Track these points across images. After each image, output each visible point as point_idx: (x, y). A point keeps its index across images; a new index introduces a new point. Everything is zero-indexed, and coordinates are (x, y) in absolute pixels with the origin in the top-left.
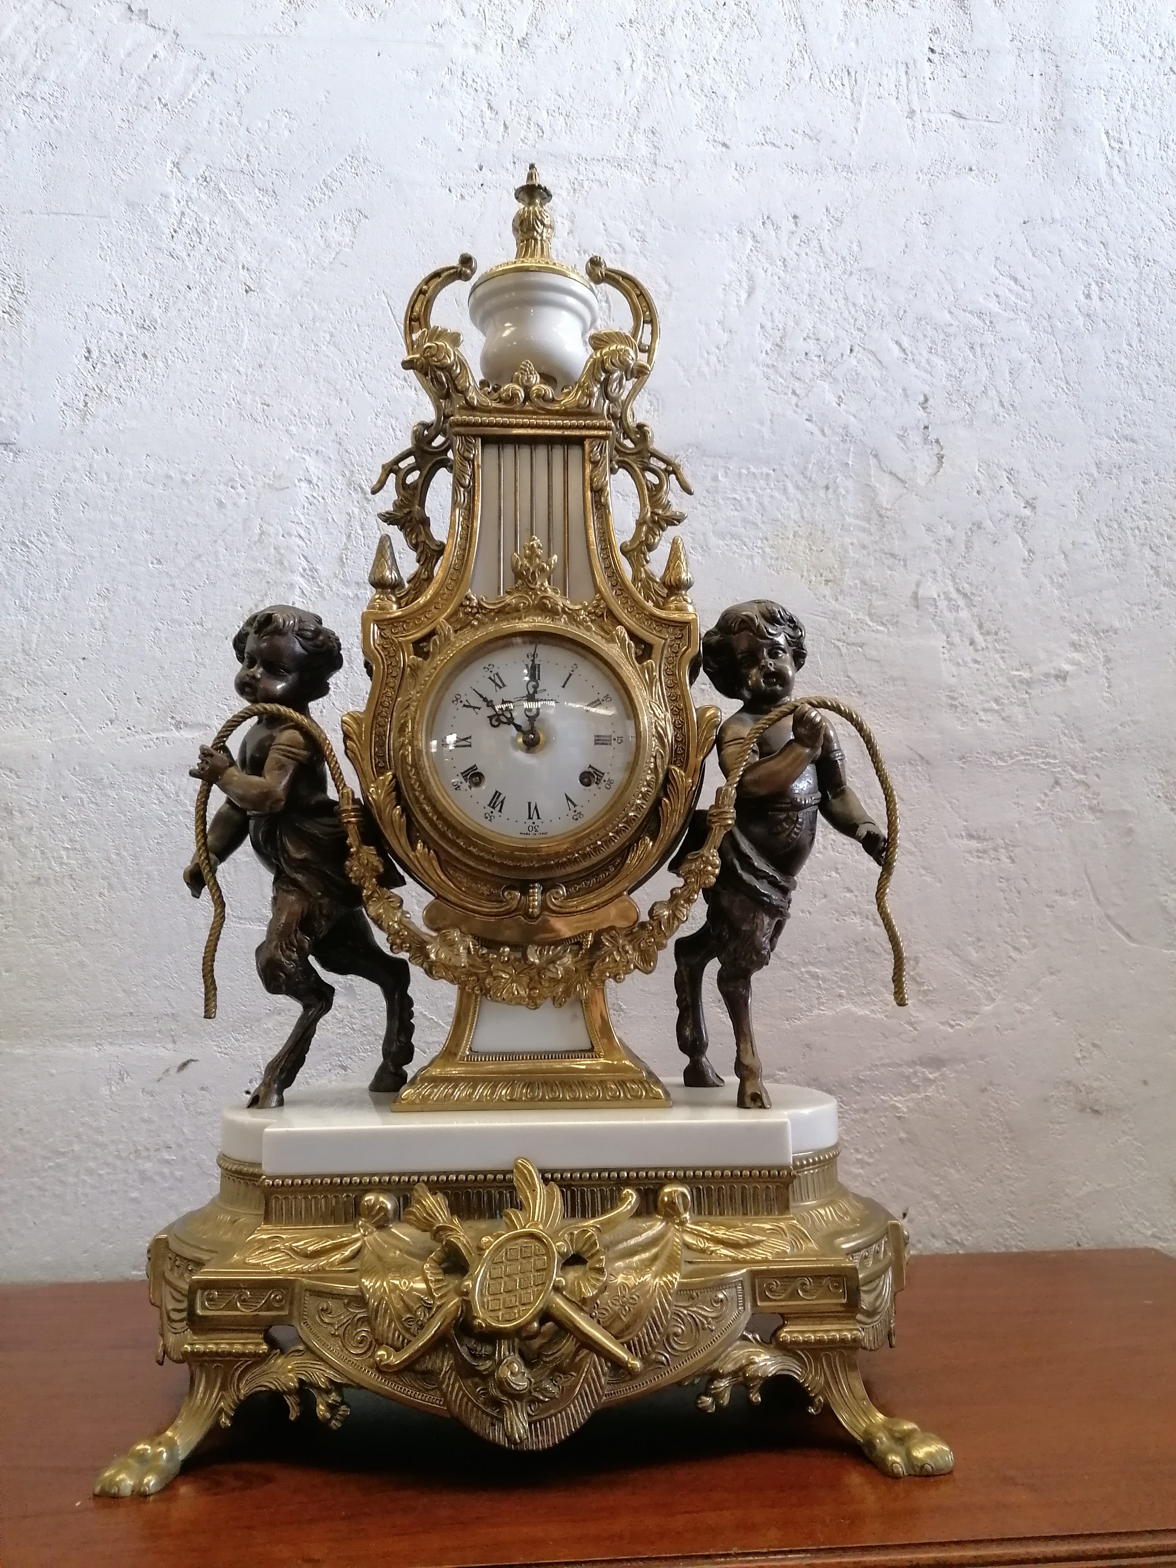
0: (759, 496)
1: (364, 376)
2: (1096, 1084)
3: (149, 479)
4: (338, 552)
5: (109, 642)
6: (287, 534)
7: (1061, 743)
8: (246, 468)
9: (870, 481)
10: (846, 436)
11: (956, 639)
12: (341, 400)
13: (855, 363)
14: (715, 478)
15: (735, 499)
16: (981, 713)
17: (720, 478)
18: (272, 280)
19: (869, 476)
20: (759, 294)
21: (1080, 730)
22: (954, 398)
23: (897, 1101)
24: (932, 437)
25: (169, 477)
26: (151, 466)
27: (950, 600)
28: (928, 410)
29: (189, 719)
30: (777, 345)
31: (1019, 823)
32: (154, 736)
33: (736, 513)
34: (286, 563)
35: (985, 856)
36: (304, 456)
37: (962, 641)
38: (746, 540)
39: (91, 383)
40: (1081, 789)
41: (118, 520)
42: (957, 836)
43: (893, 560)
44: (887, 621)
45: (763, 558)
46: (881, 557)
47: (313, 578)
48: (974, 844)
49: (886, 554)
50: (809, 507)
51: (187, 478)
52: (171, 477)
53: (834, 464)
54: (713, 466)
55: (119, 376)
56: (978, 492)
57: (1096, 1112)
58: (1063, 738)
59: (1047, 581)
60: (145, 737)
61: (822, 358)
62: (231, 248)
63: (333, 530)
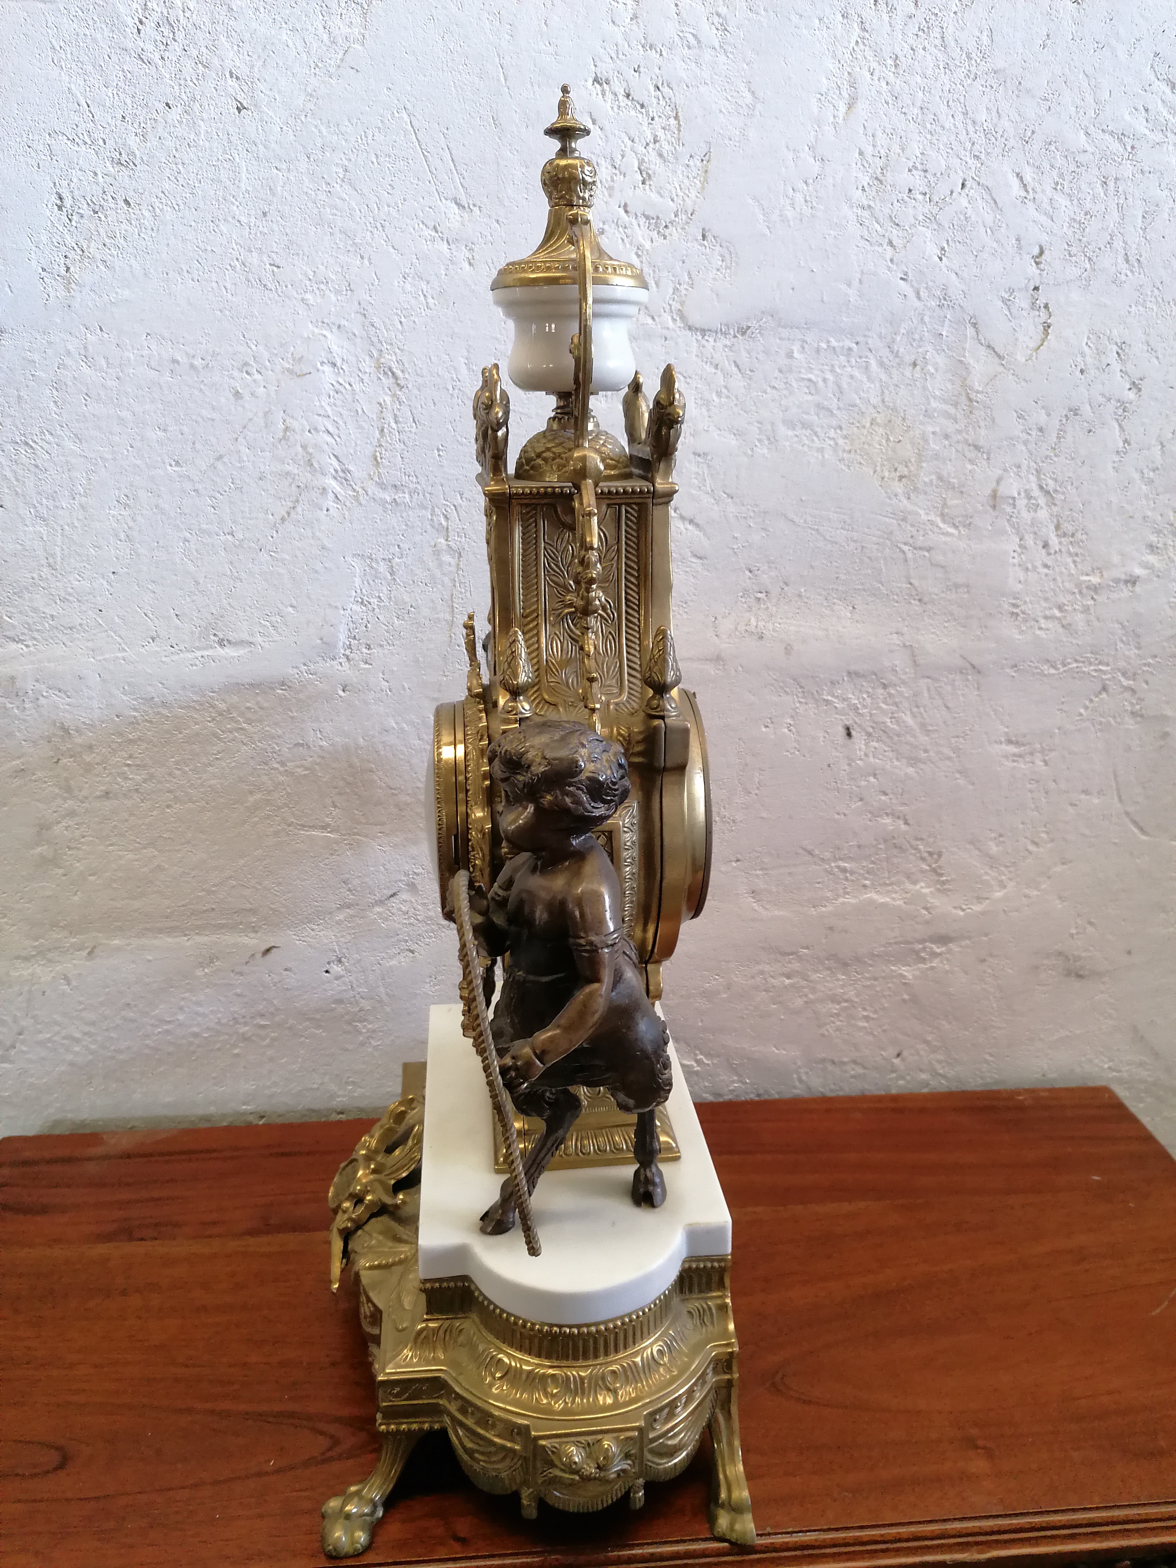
0: (837, 376)
1: (387, 224)
2: (1084, 954)
3: (153, 364)
4: (372, 449)
5: (138, 555)
6: (314, 429)
7: (1116, 650)
8: (261, 348)
9: (964, 356)
10: (945, 300)
11: (1029, 540)
12: (362, 257)
13: (964, 202)
14: (790, 355)
15: (810, 380)
16: (1042, 621)
17: (796, 355)
18: (268, 93)
19: (964, 349)
20: (861, 106)
21: (1139, 636)
22: (1074, 250)
23: (905, 971)
24: (1041, 302)
25: (175, 361)
26: (153, 347)
27: (1029, 497)
28: (1042, 266)
29: (232, 636)
30: (877, 178)
31: (1059, 728)
32: (199, 654)
33: (810, 398)
34: (316, 465)
35: (1019, 759)
36: (324, 332)
37: (1035, 543)
38: (818, 430)
39: (69, 240)
40: (1127, 695)
41: (125, 414)
42: (996, 742)
43: (976, 452)
44: (960, 522)
45: (835, 451)
46: (963, 449)
47: (346, 480)
48: (1012, 749)
49: (969, 445)
50: (892, 388)
51: (196, 363)
52: (177, 362)
53: (926, 334)
54: (789, 339)
55: (101, 230)
56: (1082, 371)
57: (1080, 976)
58: (1120, 645)
59: (1136, 476)
60: (190, 655)
61: (928, 196)
62: (213, 48)
63: (363, 424)
